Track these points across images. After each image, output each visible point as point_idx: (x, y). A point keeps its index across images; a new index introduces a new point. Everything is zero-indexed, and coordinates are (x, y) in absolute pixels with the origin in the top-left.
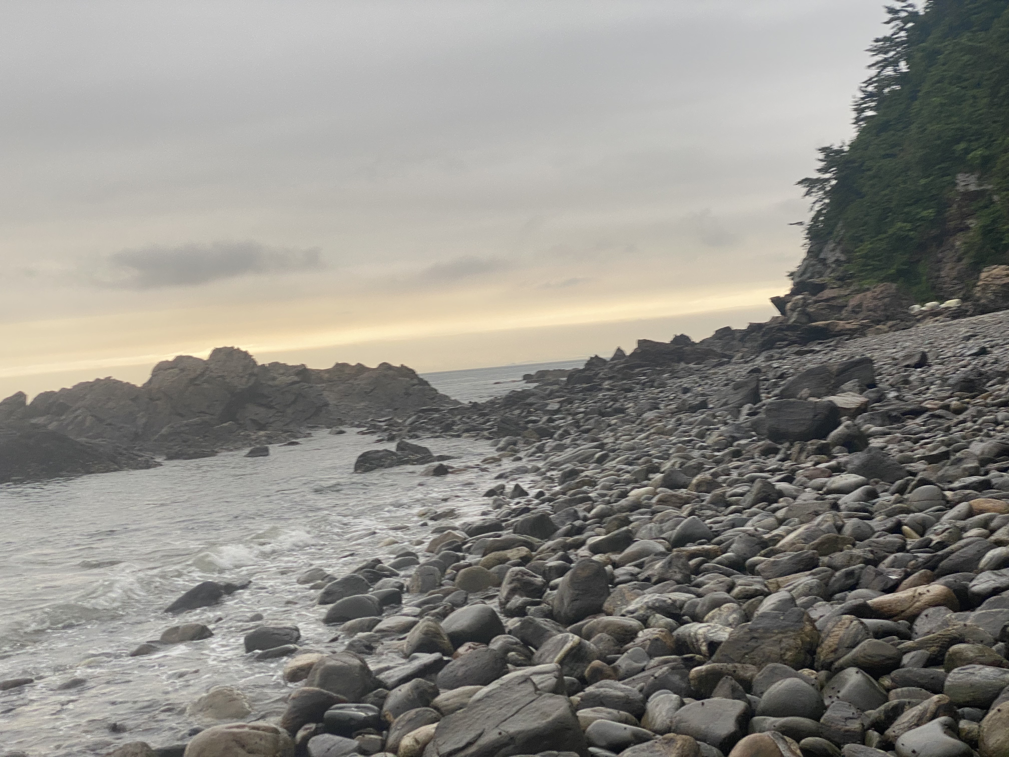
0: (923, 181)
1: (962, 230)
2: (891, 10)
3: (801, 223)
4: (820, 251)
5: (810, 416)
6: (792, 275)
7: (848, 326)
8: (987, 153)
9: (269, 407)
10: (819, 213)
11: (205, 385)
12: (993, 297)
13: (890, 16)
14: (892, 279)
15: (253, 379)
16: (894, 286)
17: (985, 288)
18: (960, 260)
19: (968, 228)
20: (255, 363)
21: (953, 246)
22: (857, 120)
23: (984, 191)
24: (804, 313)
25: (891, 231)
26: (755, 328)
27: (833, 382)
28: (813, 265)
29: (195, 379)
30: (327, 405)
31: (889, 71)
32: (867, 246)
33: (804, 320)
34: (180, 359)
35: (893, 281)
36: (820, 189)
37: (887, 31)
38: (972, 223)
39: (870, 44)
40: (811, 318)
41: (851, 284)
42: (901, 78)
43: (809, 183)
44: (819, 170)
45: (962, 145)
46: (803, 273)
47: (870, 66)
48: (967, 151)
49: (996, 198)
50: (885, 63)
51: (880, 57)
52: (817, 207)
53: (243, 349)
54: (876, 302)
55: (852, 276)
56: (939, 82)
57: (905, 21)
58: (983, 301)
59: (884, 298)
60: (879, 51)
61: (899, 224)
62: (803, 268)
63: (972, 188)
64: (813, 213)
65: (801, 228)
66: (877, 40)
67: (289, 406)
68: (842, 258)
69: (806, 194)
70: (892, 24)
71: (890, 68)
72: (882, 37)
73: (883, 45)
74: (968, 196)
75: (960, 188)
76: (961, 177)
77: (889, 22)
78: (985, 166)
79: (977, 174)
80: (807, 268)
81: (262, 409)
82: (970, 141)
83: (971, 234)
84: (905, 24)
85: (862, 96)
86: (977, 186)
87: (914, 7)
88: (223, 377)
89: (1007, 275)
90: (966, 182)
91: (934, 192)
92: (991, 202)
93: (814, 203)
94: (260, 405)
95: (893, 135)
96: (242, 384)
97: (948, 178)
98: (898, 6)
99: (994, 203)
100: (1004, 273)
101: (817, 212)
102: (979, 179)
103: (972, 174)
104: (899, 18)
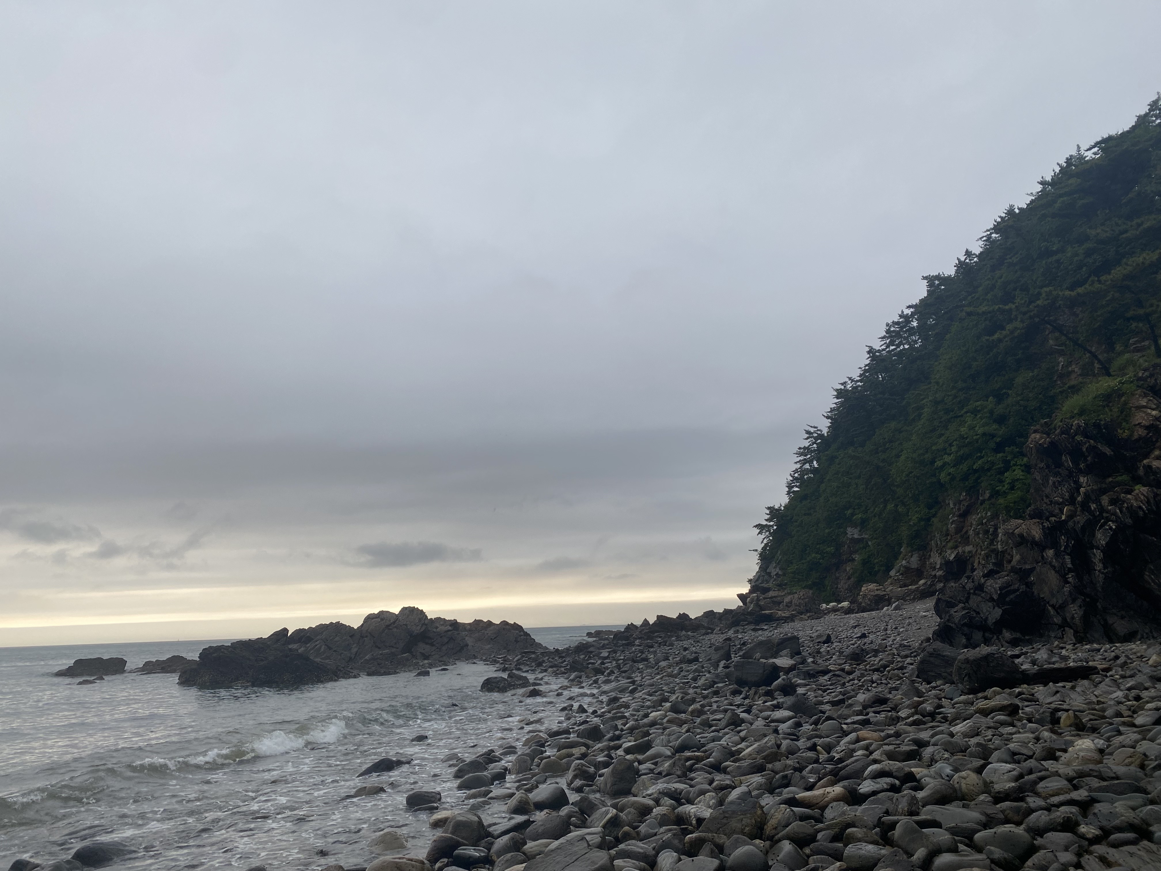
0: (827, 531)
1: (850, 561)
2: (808, 432)
3: (756, 550)
4: (767, 567)
5: (761, 671)
6: (750, 581)
7: (783, 615)
8: (864, 516)
9: (432, 645)
10: (767, 545)
11: (395, 630)
12: (869, 603)
13: (808, 435)
14: (810, 587)
15: (424, 628)
16: (811, 592)
17: (865, 596)
18: (849, 578)
19: (853, 560)
20: (426, 617)
21: (846, 570)
22: (789, 493)
23: (863, 539)
24: (757, 605)
25: (808, 559)
26: (727, 612)
27: (775, 649)
28: (763, 576)
29: (391, 625)
30: (467, 645)
31: (807, 466)
32: (794, 567)
33: (758, 609)
34: (382, 612)
35: (811, 589)
36: (767, 531)
37: (806, 443)
38: (857, 557)
39: (796, 450)
40: (762, 608)
41: (785, 589)
42: (814, 471)
43: (761, 527)
44: (766, 520)
45: (849, 512)
46: (757, 580)
47: (796, 463)
48: (853, 514)
49: (870, 543)
50: (805, 462)
51: (802, 458)
52: (765, 541)
53: (420, 608)
54: (801, 601)
55: (786, 584)
56: (836, 474)
57: (816, 439)
58: (863, 604)
59: (805, 598)
60: (801, 454)
61: (814, 555)
62: (757, 577)
63: (856, 536)
64: (763, 545)
65: (756, 553)
66: (800, 448)
67: (444, 645)
68: (780, 573)
69: (759, 533)
70: (809, 440)
71: (808, 464)
72: (802, 446)
73: (804, 451)
74: (854, 541)
75: (849, 536)
76: (849, 529)
77: (807, 439)
78: (863, 524)
79: (859, 529)
80: (759, 577)
81: (428, 646)
82: (854, 509)
83: (856, 563)
84: (816, 440)
85: (792, 479)
86: (859, 535)
87: (821, 431)
88: (406, 625)
89: (877, 590)
90: (853, 532)
91: (834, 537)
92: (867, 545)
93: (764, 539)
94: (427, 644)
95: (810, 503)
96: (417, 630)
97: (842, 530)
98: (812, 430)
99: (869, 546)
100: (876, 588)
101: (765, 544)
102: (860, 531)
103: (856, 528)
104: (813, 437)
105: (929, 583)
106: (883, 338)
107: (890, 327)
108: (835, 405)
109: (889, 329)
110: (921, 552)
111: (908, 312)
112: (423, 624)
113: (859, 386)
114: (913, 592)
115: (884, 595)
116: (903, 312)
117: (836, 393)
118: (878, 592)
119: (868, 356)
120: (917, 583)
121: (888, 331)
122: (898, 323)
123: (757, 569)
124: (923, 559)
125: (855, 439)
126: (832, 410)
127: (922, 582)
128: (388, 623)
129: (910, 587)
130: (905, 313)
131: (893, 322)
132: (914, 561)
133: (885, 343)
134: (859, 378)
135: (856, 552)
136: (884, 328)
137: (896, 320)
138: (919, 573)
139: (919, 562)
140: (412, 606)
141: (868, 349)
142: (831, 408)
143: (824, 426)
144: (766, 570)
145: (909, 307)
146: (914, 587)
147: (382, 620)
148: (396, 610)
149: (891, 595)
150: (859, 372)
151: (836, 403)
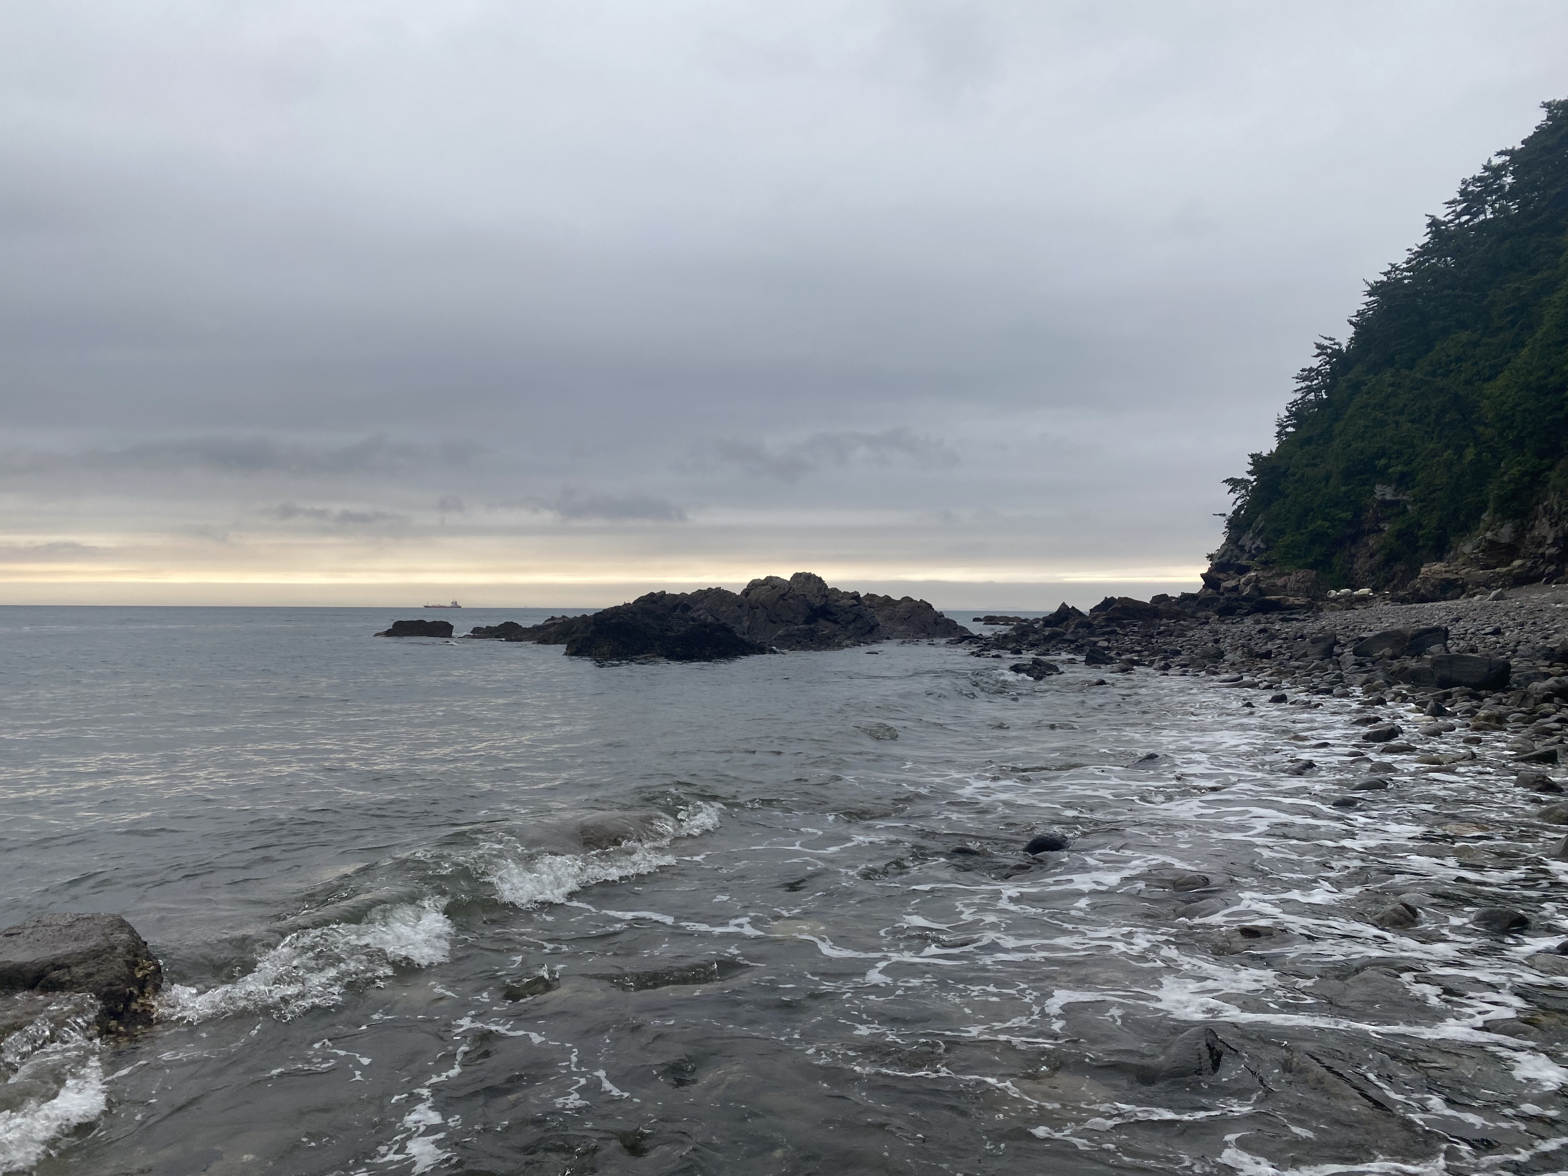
0: (1343, 489)
1: (1374, 531)
2: (1319, 346)
3: (1224, 515)
4: (1239, 539)
6: (1210, 557)
8: (1406, 469)
9: (835, 622)
10: (1240, 507)
11: (791, 601)
13: (1319, 351)
14: (1312, 567)
15: (824, 600)
16: (1314, 572)
17: (1425, 580)
18: (1372, 556)
19: (1381, 530)
20: (826, 586)
21: (1367, 544)
22: (1279, 434)
23: (1398, 502)
25: (1310, 528)
26: (1186, 597)
28: (1232, 550)
29: (785, 595)
30: (878, 625)
31: (1312, 396)
32: (1288, 539)
34: (769, 579)
35: (1312, 568)
36: (1243, 488)
37: (1315, 363)
38: (1387, 527)
39: (1297, 372)
41: (1273, 568)
42: (1319, 403)
43: (1234, 483)
44: (1248, 472)
45: (1383, 462)
46: (1223, 556)
47: (1296, 391)
48: (1387, 467)
49: (1409, 507)
50: (1309, 389)
51: (1303, 385)
52: (1239, 503)
53: (818, 575)
54: (1299, 585)
55: (1274, 562)
56: (1362, 407)
57: (1330, 356)
59: (1305, 582)
60: (1304, 379)
61: (1319, 522)
62: (1222, 551)
63: (1388, 497)
64: (1235, 507)
65: (1224, 518)
66: (1303, 370)
67: (850, 623)
68: (1262, 546)
69: (1231, 491)
70: (1320, 358)
71: (1313, 394)
72: (1308, 367)
73: (1307, 375)
74: (1385, 504)
75: (1378, 496)
76: (1378, 489)
77: (1318, 356)
78: (1403, 481)
79: (1394, 486)
80: (1226, 552)
81: (831, 624)
82: (1390, 458)
83: (1384, 535)
84: (1331, 359)
85: (1287, 414)
86: (1393, 495)
87: (1339, 344)
88: (804, 595)
89: (1446, 572)
90: (1384, 492)
91: (1352, 498)
92: (1405, 511)
93: (1237, 499)
94: (829, 620)
95: (1316, 448)
96: (818, 602)
97: (1367, 487)
98: (1326, 343)
99: (1408, 511)
100: (1444, 569)
101: (1239, 506)
102: (1395, 490)
103: (1389, 485)
104: (1326, 354)
105: (1529, 564)
106: (1451, 203)
107: (1468, 185)
108: (1365, 307)
109: (1465, 188)
110: (1518, 521)
111: (1497, 161)
112: (823, 596)
113: (1406, 278)
114: (1502, 577)
115: (1457, 580)
116: (1490, 161)
117: (1369, 288)
118: (1447, 575)
119: (1429, 230)
120: (1509, 564)
121: (1463, 193)
122: (1480, 179)
123: (1224, 541)
124: (1520, 532)
125: (1397, 357)
126: (1360, 314)
127: (1517, 563)
128: (782, 592)
129: (1498, 570)
130: (1493, 163)
131: (1474, 178)
132: (1506, 533)
133: (1453, 212)
134: (1405, 266)
135: (1384, 520)
136: (1459, 186)
137: (1478, 175)
138: (1511, 551)
139: (1513, 535)
140: (808, 572)
141: (1428, 221)
142: (1358, 311)
143: (1344, 336)
144: (1236, 543)
145: (1500, 154)
146: (1504, 570)
147: (774, 587)
148: (786, 574)
149: (1467, 579)
150: (1407, 256)
151: (1366, 304)
